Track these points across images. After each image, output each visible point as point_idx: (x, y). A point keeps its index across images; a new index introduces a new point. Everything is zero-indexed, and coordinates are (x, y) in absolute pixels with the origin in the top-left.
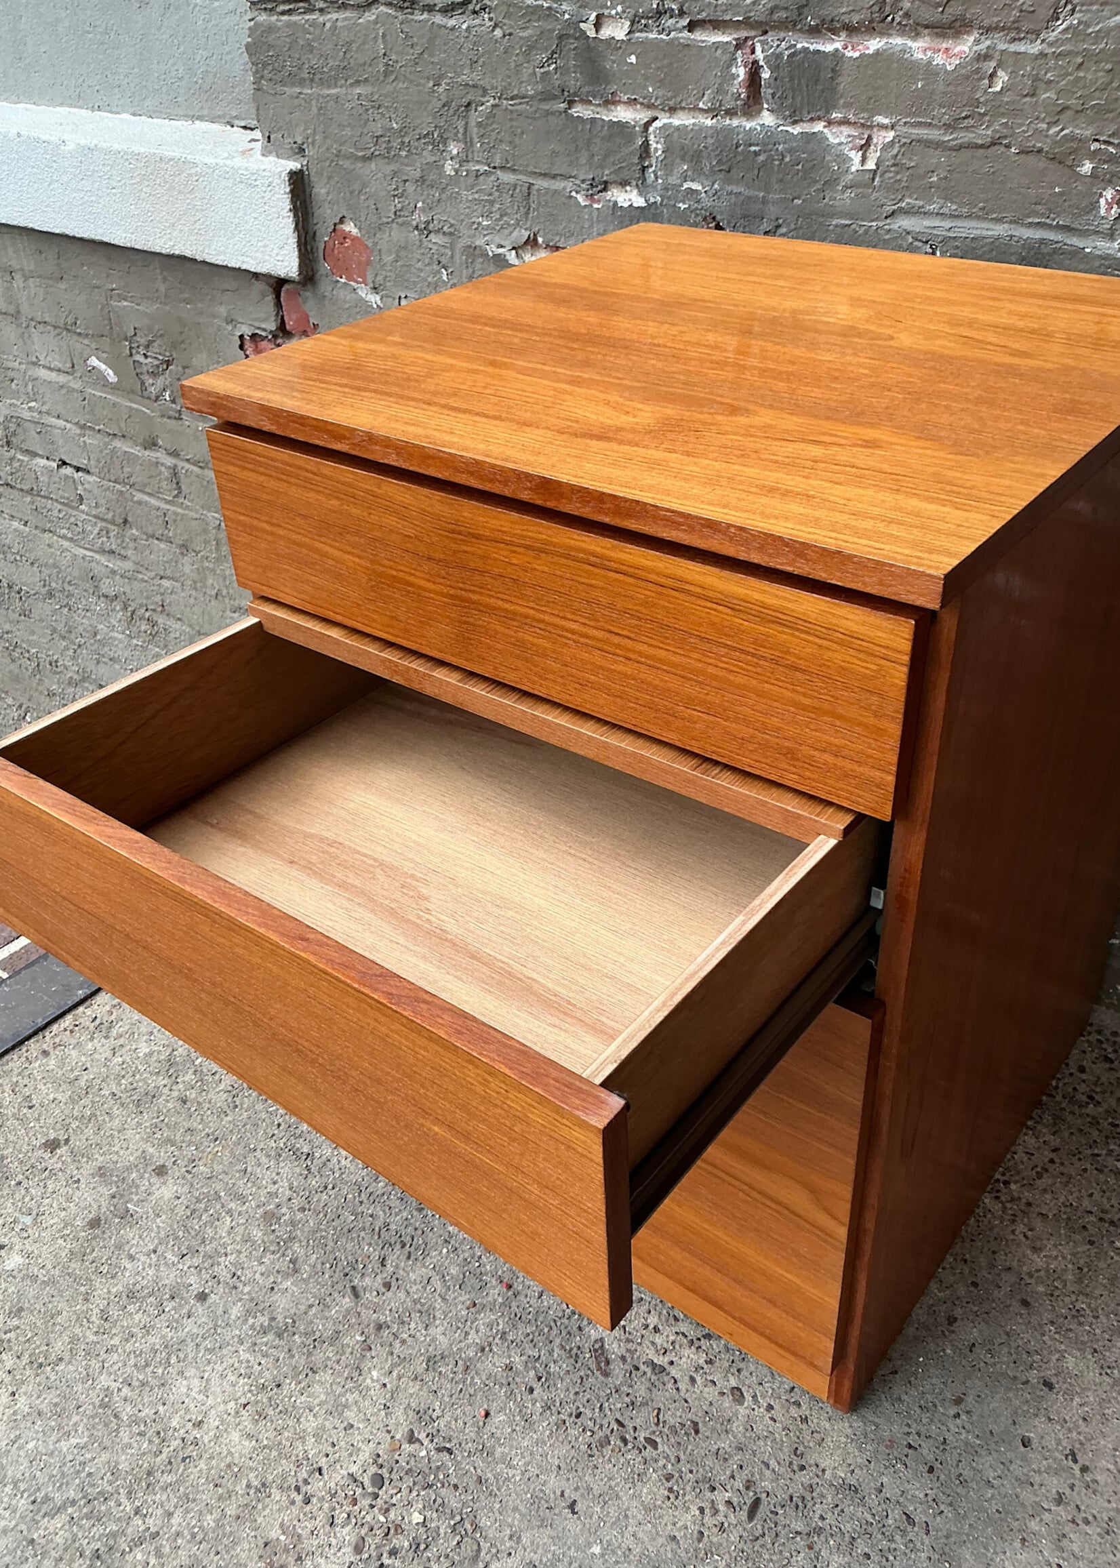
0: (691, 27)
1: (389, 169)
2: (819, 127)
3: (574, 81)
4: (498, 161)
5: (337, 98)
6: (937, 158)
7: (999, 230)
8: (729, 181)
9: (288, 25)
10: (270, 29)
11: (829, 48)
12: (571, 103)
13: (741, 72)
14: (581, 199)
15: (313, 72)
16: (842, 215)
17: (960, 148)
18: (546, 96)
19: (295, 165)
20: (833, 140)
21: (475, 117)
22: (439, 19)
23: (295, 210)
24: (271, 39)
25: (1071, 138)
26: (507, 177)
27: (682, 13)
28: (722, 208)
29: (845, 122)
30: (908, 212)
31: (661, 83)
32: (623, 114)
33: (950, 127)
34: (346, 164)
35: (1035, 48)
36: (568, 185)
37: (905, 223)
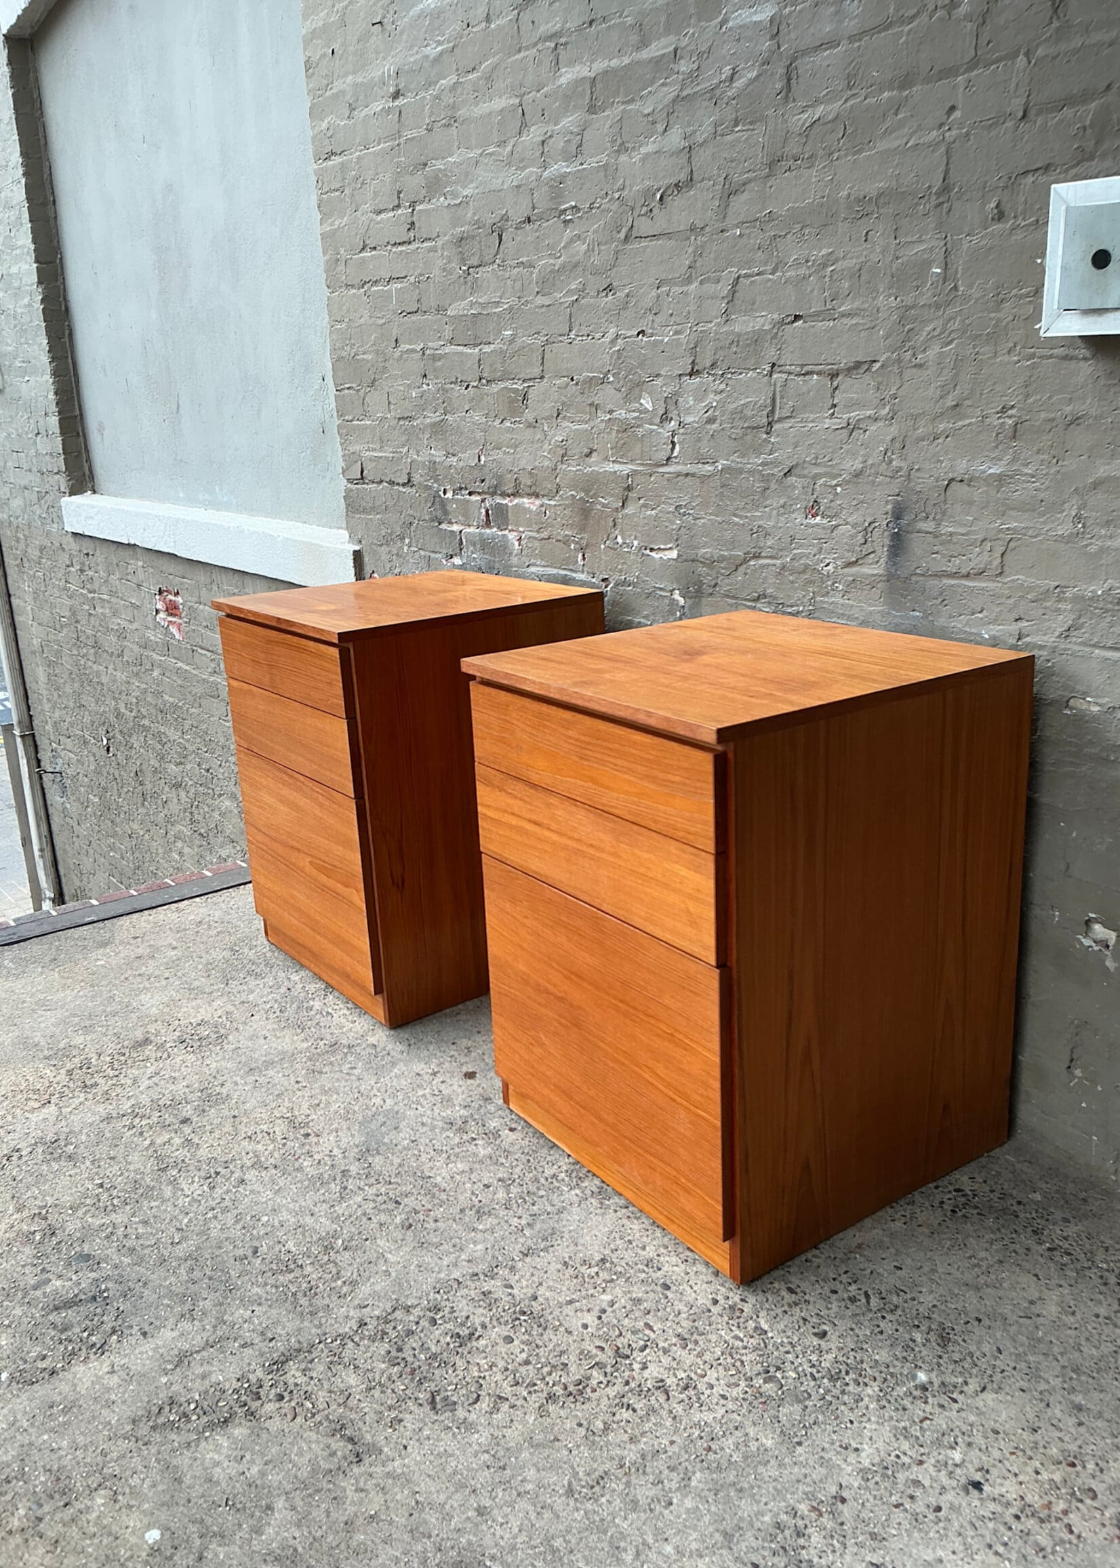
0: (470, 494)
1: (387, 550)
2: (506, 532)
3: (439, 514)
4: (419, 546)
5: (371, 519)
6: (537, 544)
7: (555, 571)
8: (484, 554)
9: (357, 489)
10: (351, 490)
11: (504, 502)
12: (440, 524)
13: (483, 511)
14: (445, 562)
15: (364, 509)
16: (515, 567)
17: (542, 540)
18: (432, 520)
19: (357, 548)
20: (510, 537)
21: (413, 529)
22: (401, 489)
23: (355, 567)
24: (351, 494)
25: (567, 535)
26: (422, 553)
27: (466, 489)
28: (483, 565)
29: (512, 530)
30: (535, 565)
31: (463, 515)
32: (455, 528)
33: (538, 531)
34: (374, 547)
35: (552, 503)
36: (440, 556)
37: (533, 569)
